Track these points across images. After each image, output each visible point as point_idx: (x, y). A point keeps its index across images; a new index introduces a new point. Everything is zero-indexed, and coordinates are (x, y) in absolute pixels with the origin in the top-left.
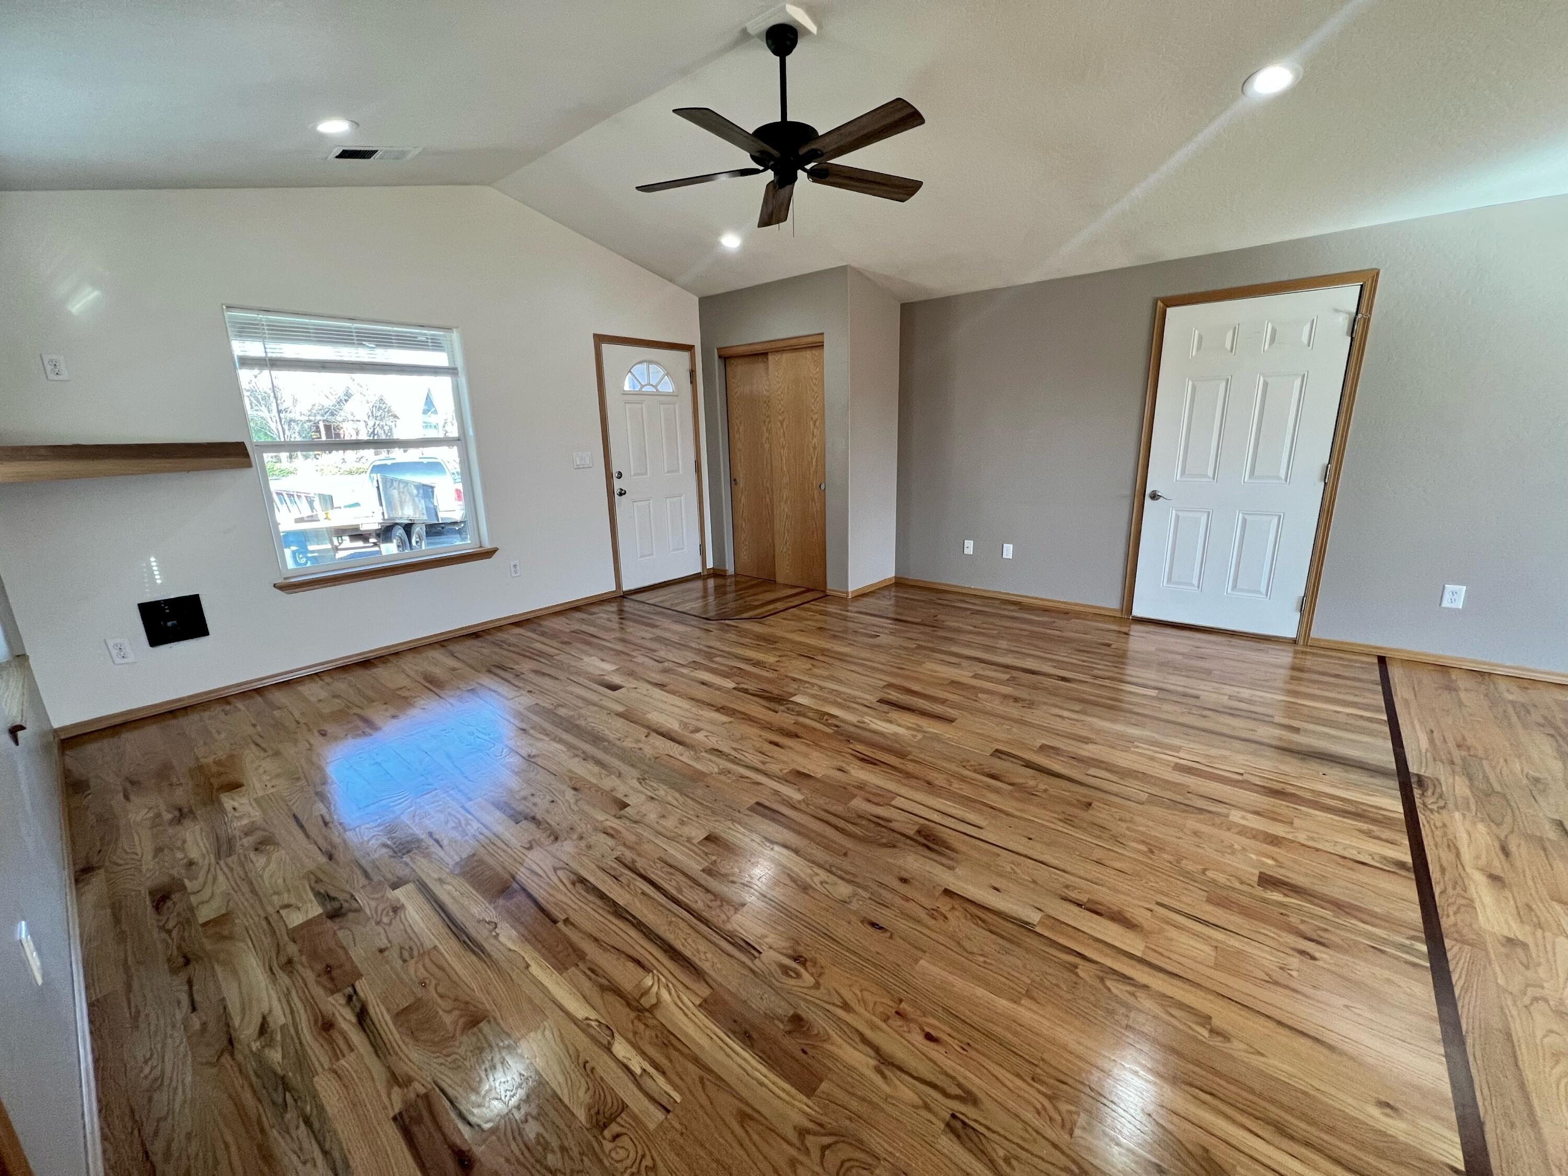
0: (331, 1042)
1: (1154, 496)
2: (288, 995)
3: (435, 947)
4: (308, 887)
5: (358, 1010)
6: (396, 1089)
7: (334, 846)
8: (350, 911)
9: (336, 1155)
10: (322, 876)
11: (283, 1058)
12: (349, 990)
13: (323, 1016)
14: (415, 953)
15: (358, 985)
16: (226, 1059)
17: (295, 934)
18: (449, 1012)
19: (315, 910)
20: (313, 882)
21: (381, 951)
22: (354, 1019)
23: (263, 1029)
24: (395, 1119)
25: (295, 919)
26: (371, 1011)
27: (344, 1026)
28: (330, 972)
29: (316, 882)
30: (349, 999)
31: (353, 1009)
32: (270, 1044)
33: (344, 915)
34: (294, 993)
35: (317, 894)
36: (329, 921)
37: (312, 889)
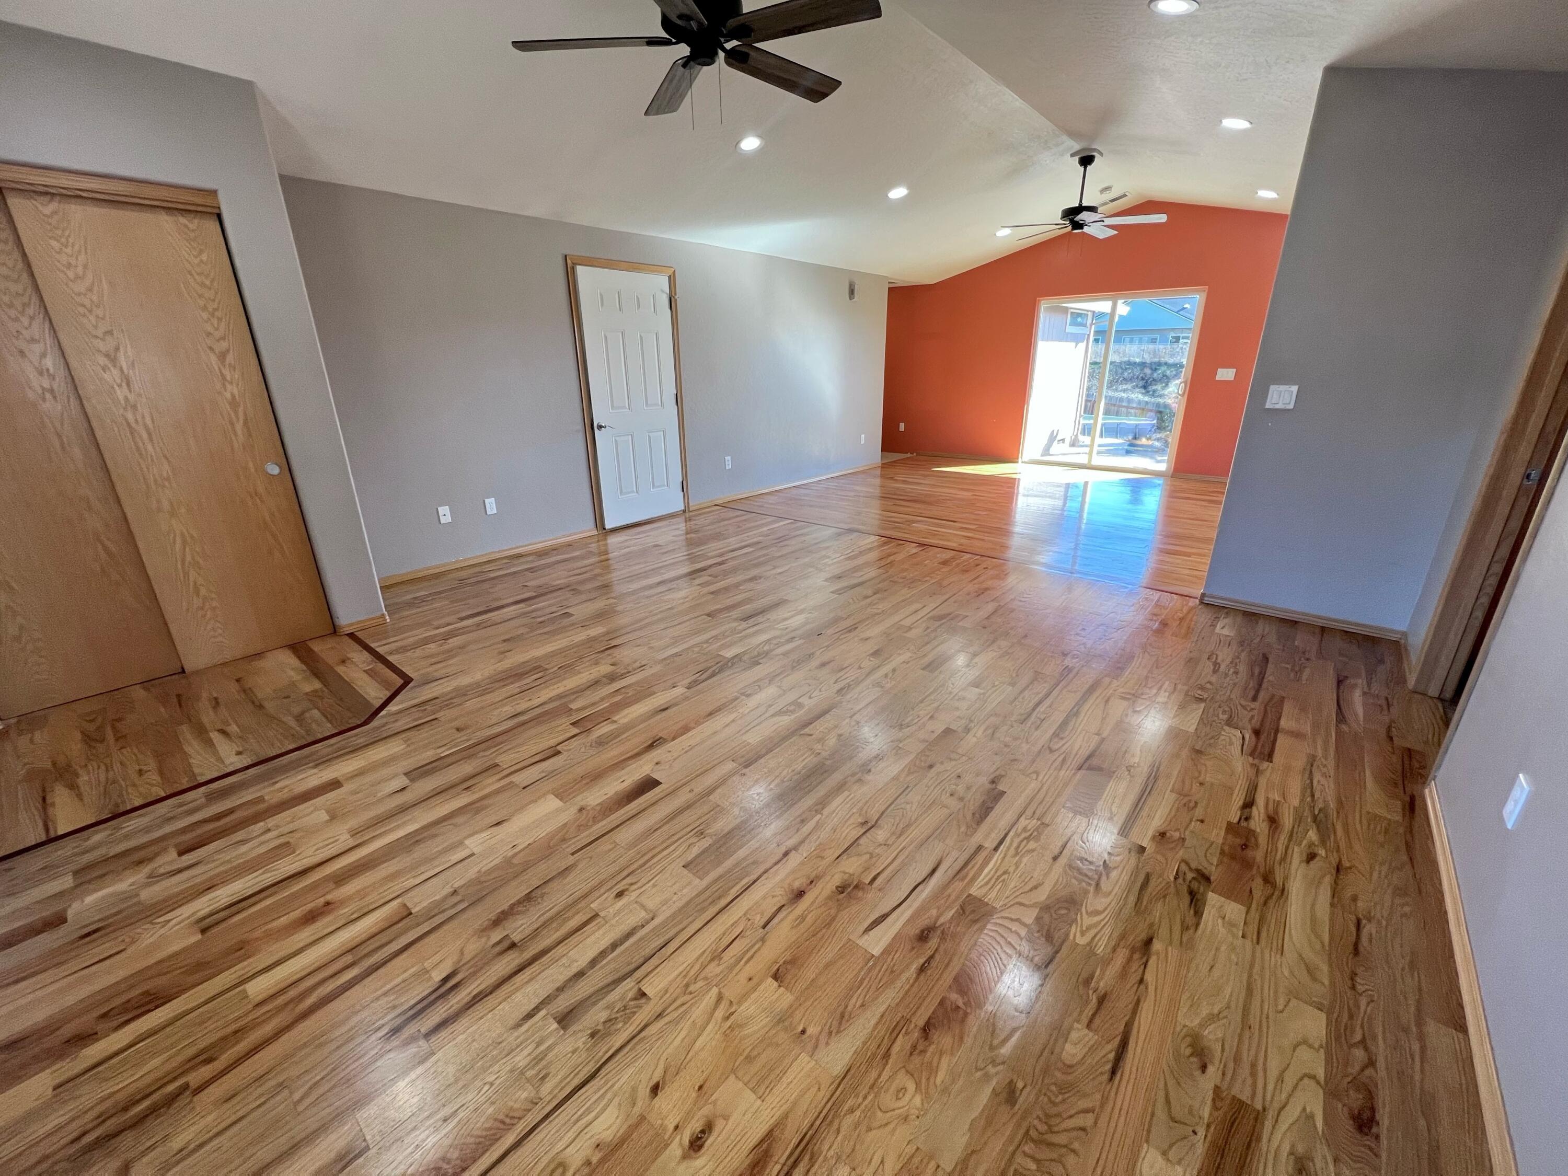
0: (1276, 812)
1: (600, 427)
2: (1283, 859)
3: (1172, 791)
4: (1200, 931)
5: (1248, 810)
6: (1261, 768)
7: (1133, 950)
8: (1190, 869)
9: (1307, 775)
10: (1177, 928)
11: (1308, 830)
12: (1243, 824)
13: (1270, 827)
14: (1186, 799)
15: (1236, 820)
16: (1346, 864)
17: (1246, 899)
18: (1205, 765)
19: (1213, 899)
20: (1191, 931)
21: (1202, 821)
22: (1254, 808)
23: (1311, 857)
24: (1271, 762)
25: (1235, 910)
26: (1241, 803)
27: (1262, 811)
28: (1245, 845)
29: (1188, 928)
30: (1247, 819)
31: (1251, 812)
32: (1311, 844)
33: (1198, 871)
34: (1278, 857)
35: (1198, 914)
36: (1212, 878)
37: (1197, 925)
